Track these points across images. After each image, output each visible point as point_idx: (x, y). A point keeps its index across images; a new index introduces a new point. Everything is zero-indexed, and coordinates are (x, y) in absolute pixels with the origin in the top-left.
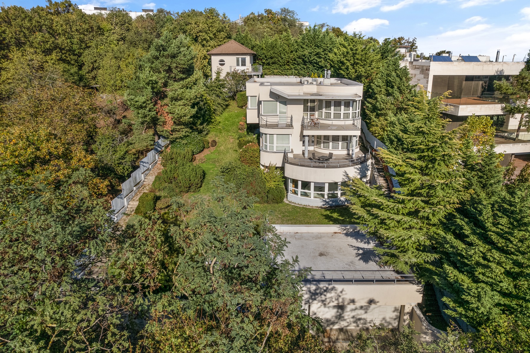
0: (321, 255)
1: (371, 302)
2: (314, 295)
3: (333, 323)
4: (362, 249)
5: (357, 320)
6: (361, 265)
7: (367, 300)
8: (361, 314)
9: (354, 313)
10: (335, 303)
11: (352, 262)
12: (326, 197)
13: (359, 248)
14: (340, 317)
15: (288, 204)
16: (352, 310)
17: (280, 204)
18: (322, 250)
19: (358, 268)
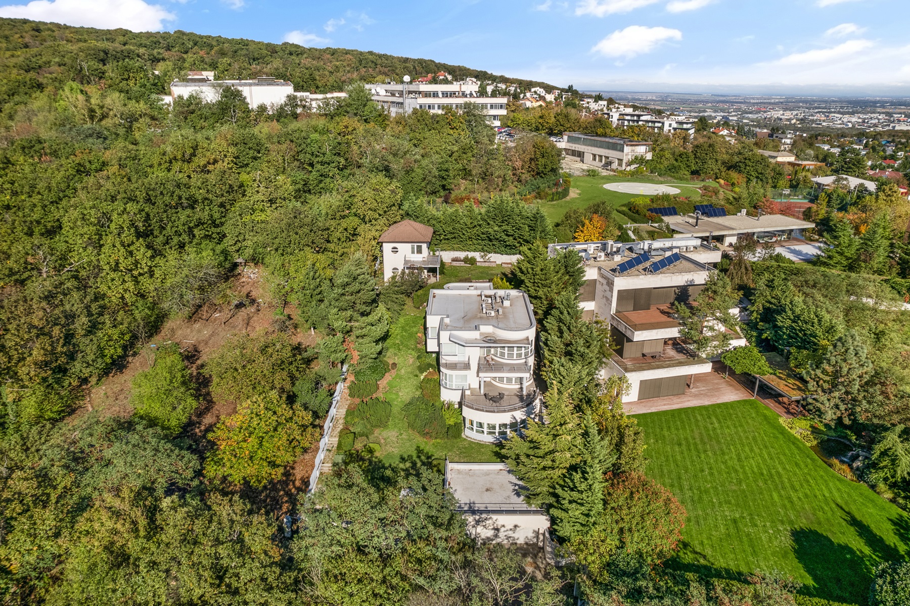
0: (487, 490)
1: (516, 526)
2: (478, 522)
3: (492, 540)
4: (518, 485)
5: (508, 538)
6: (515, 499)
7: (513, 525)
8: (510, 533)
9: (506, 533)
10: (492, 527)
11: (508, 497)
12: (497, 434)
13: (516, 485)
14: (496, 536)
15: (465, 439)
16: (505, 531)
17: (459, 440)
18: (488, 486)
19: (512, 501)
